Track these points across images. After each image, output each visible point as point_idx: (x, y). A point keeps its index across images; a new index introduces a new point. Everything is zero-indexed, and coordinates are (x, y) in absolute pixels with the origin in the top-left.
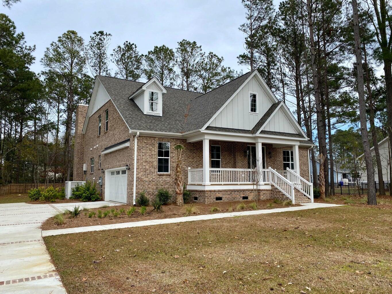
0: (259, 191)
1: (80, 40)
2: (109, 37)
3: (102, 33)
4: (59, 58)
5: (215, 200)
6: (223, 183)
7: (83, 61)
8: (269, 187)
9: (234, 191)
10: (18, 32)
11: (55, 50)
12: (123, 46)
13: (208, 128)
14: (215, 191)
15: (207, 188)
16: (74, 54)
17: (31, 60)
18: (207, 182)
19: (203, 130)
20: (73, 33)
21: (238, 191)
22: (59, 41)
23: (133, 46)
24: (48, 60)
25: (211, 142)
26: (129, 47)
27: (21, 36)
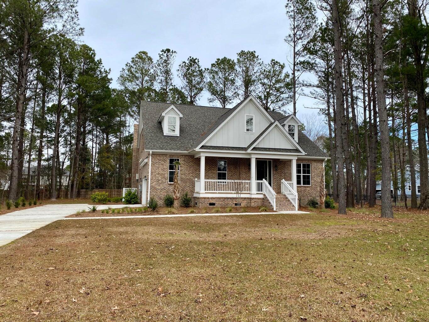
0: (250, 199)
1: (150, 59)
2: (174, 54)
3: (168, 50)
4: (132, 77)
5: (208, 205)
6: (217, 192)
7: (153, 78)
8: (261, 196)
9: (228, 198)
10: (96, 59)
11: (129, 70)
12: (187, 62)
13: (203, 147)
14: (208, 198)
15: (201, 196)
16: (145, 73)
17: (109, 81)
18: (203, 191)
19: (197, 149)
20: (145, 53)
21: (231, 198)
22: (133, 62)
23: (196, 61)
24: (123, 80)
25: (207, 158)
26: (193, 61)
27: (100, 62)
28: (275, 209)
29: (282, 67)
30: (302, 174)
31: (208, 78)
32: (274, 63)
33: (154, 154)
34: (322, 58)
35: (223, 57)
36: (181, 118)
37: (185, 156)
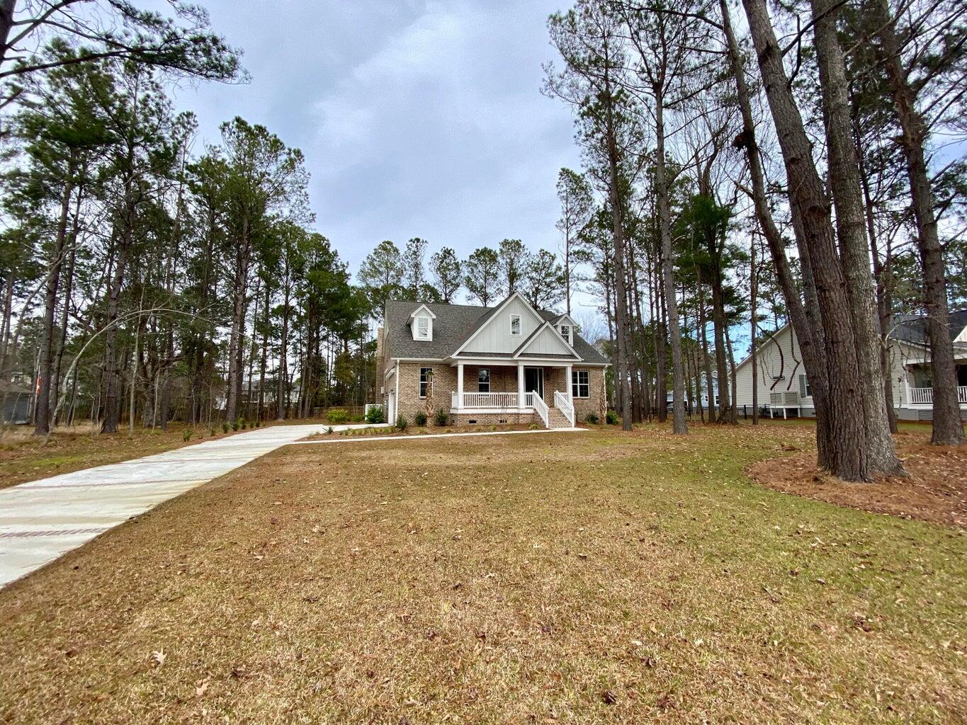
0: (518, 414)
1: (396, 250)
2: (424, 244)
3: (418, 240)
4: (376, 272)
5: (468, 423)
6: (478, 407)
7: (400, 273)
8: (531, 411)
9: (491, 414)
10: (331, 250)
11: (371, 264)
12: (441, 253)
13: (460, 354)
14: (468, 414)
15: (460, 412)
16: (390, 267)
17: (347, 276)
18: (461, 405)
19: (454, 356)
20: (389, 243)
21: (495, 414)
22: (375, 253)
23: (452, 252)
24: (364, 275)
25: (465, 367)
26: (448, 253)
27: (335, 254)
28: (547, 427)
29: (553, 258)
30: (578, 384)
31: (465, 272)
32: (544, 253)
33: (402, 363)
34: (599, 246)
35: (483, 247)
36: (433, 320)
37: (439, 364)
